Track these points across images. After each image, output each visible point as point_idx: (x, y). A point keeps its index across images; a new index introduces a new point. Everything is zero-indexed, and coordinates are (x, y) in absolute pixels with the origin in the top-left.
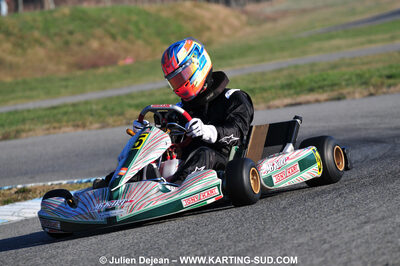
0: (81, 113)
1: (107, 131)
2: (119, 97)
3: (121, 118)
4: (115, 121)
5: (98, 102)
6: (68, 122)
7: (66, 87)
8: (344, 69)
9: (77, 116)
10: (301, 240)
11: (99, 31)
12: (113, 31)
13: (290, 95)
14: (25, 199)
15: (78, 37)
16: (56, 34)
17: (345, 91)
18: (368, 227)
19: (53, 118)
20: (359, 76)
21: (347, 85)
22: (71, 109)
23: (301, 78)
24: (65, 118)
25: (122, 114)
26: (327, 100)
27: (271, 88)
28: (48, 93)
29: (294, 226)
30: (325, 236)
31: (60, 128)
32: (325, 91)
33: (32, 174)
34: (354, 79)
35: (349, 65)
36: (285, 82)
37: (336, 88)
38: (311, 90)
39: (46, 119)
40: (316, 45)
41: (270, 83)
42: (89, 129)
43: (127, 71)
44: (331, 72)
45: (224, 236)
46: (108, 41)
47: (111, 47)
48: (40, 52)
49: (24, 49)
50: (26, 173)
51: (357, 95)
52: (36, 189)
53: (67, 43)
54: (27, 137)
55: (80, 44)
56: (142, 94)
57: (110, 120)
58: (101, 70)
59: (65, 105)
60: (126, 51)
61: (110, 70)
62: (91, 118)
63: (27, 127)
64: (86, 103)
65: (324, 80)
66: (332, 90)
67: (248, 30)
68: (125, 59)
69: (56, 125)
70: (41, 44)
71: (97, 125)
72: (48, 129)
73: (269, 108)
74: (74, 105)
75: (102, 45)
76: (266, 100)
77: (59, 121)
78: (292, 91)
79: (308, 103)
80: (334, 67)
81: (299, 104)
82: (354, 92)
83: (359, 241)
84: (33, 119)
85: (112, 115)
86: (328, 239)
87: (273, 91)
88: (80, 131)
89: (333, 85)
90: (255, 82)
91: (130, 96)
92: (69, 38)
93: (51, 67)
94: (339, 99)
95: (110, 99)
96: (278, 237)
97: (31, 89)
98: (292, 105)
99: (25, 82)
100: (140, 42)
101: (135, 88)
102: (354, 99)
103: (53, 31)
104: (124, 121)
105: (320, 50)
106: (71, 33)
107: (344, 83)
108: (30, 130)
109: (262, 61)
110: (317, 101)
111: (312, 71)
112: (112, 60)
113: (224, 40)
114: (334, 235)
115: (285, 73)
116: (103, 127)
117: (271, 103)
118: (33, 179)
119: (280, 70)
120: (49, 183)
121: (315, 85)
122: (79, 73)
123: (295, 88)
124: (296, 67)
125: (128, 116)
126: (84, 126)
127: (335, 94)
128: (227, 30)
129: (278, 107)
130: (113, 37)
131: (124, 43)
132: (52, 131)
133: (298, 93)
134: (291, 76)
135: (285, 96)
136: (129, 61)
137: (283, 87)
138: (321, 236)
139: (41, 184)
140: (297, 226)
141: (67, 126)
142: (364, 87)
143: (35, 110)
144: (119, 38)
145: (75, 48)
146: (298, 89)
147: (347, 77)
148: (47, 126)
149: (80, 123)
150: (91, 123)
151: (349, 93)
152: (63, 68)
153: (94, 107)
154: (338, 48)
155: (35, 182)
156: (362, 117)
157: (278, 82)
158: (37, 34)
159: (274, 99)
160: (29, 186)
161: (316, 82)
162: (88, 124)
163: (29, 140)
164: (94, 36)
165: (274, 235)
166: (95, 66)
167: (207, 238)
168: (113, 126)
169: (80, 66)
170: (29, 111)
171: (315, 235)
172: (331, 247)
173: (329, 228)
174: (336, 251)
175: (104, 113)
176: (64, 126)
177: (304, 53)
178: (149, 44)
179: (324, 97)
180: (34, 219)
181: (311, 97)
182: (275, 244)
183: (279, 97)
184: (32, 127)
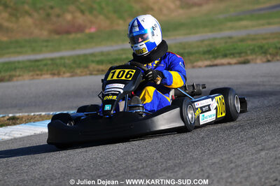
0: (57, 65)
1: (76, 79)
2: (85, 55)
3: (86, 70)
4: (82, 72)
5: (69, 58)
6: (47, 70)
7: (47, 46)
8: (250, 43)
9: (55, 67)
10: (214, 160)
11: (72, 8)
12: (83, 8)
13: (209, 59)
14: (15, 124)
15: (57, 11)
16: (41, 8)
17: (250, 58)
18: (263, 153)
19: (36, 68)
20: (261, 47)
21: (251, 53)
22: (49, 62)
23: (218, 47)
24: (46, 68)
25: (87, 67)
26: (236, 64)
27: (196, 53)
28: (34, 51)
29: (209, 150)
30: (232, 158)
31: (41, 75)
32: (234, 57)
33: (20, 107)
34: (256, 49)
35: (253, 39)
36: (205, 49)
37: (243, 55)
38: (225, 56)
39: (31, 69)
40: (230, 24)
41: (194, 50)
42: (63, 77)
43: (91, 37)
44: (239, 44)
45: (158, 155)
46: (78, 15)
47: (80, 19)
48: (29, 21)
49: (17, 18)
50: (15, 106)
51: (258, 61)
52: (22, 118)
53: (48, 15)
54: (17, 80)
55: (58, 16)
56: (102, 54)
57: (78, 71)
58: (72, 36)
59: (46, 59)
60: (91, 22)
61: (79, 35)
62: (64, 69)
63: (18, 73)
64: (61, 58)
65: (235, 49)
66: (240, 57)
67: (181, 11)
68: (90, 28)
69: (38, 72)
70: (30, 15)
71: (68, 74)
72: (33, 76)
73: (193, 67)
74: (52, 59)
75: (74, 18)
76: (192, 62)
77: (41, 70)
78: (211, 56)
79: (222, 65)
80: (242, 40)
81: (216, 65)
82: (256, 59)
83: (257, 162)
84: (22, 68)
85: (80, 67)
86: (234, 160)
87: (197, 55)
88: (56, 78)
89: (240, 53)
90: (185, 49)
91: (93, 55)
92: (50, 11)
93: (36, 31)
94: (246, 62)
95: (78, 56)
96: (197, 158)
97: (21, 47)
98: (210, 66)
100: (101, 17)
101: (97, 49)
102: (256, 63)
103: (38, 5)
104: (88, 72)
105: (231, 28)
106: (52, 8)
107: (249, 52)
108: (19, 76)
109: (189, 34)
110: (229, 64)
111: (226, 43)
112: (80, 29)
114: (238, 157)
115: (206, 43)
116: (72, 76)
117: (195, 64)
118: (20, 111)
119: (202, 41)
120: (32, 114)
121: (228, 52)
122: (57, 37)
123: (213, 54)
124: (215, 39)
125: (91, 68)
126: (59, 74)
127: (242, 59)
128: (165, 11)
129: (200, 67)
130: (82, 12)
131: (90, 17)
132: (36, 77)
133: (215, 58)
134: (210, 45)
135: (206, 59)
136: (93, 30)
138: (229, 158)
139: (26, 114)
141: (47, 74)
142: (263, 55)
143: (23, 62)
144: (87, 13)
145: (54, 19)
146: (216, 55)
147: (251, 48)
148: (31, 74)
149: (56, 72)
150: (64, 73)
151: (252, 59)
152: (45, 33)
153: (67, 61)
154: (246, 27)
155: (22, 112)
156: (261, 76)
157: (201, 49)
158: (27, 7)
159: (197, 61)
160: (17, 115)
161: (229, 50)
162: (62, 73)
163: (19, 83)
164: (68, 11)
165: (195, 156)
166: (68, 32)
168: (81, 76)
169: (58, 32)
170: (19, 62)
171: (224, 157)
172: (236, 166)
173: (234, 153)
174: (239, 169)
175: (74, 65)
176: (44, 74)
177: (221, 30)
178: (108, 18)
179: (234, 61)
180: (20, 138)
181: (225, 61)
182: (195, 163)
183: (202, 60)
184: (21, 74)
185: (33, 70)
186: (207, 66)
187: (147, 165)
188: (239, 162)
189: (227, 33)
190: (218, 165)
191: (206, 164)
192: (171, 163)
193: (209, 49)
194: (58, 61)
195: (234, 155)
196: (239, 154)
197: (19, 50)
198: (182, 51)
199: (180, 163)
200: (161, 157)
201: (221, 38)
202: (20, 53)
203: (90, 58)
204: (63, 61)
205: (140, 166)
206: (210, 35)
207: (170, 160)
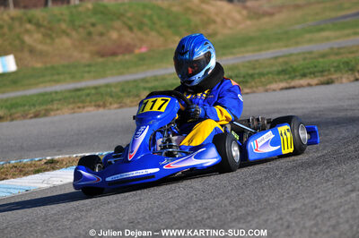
0: (102, 94)
1: (125, 110)
2: (135, 81)
3: (137, 99)
4: (132, 102)
5: (116, 85)
6: (90, 102)
7: (89, 72)
8: (333, 58)
9: (100, 97)
10: (295, 206)
11: (118, 24)
12: (131, 23)
13: (285, 80)
14: (54, 169)
15: (100, 28)
16: (80, 26)
17: (334, 77)
19: (77, 98)
20: (347, 63)
21: (336, 71)
22: (93, 91)
23: (295, 66)
24: (88, 99)
25: (137, 96)
26: (317, 84)
27: (268, 73)
28: (73, 77)
29: (288, 193)
30: (316, 202)
31: (84, 107)
32: (315, 77)
33: (60, 148)
34: (342, 66)
35: (337, 54)
36: (280, 69)
37: (326, 73)
38: (304, 75)
39: (72, 100)
40: (308, 36)
41: (266, 70)
42: (109, 109)
43: (142, 58)
44: (321, 60)
45: (227, 202)
46: (126, 32)
47: (128, 37)
48: (67, 42)
49: (52, 39)
50: (54, 147)
51: (344, 80)
52: (63, 160)
53: (90, 34)
54: (55, 115)
55: (101, 34)
56: (156, 78)
57: (128, 101)
58: (120, 58)
59: (88, 88)
60: (142, 41)
61: (127, 57)
62: (111, 99)
63: (55, 107)
64: (107, 86)
65: (316, 67)
66: (322, 76)
67: (248, 23)
68: (140, 48)
69: (80, 105)
70: (68, 35)
71: (116, 106)
72: (73, 109)
73: (267, 91)
74: (96, 88)
75: (121, 36)
76: (264, 85)
77: (83, 102)
78: (287, 76)
79: (301, 86)
80: (324, 56)
81: (294, 87)
82: (341, 78)
84: (60, 100)
85: (129, 96)
86: (319, 205)
87: (270, 75)
88: (101, 110)
89: (322, 72)
90: (255, 69)
91: (144, 80)
92: (92, 29)
93: (76, 54)
94: (329, 83)
95: (127, 82)
96: (274, 204)
97: (58, 74)
98: (287, 88)
99: (53, 68)
100: (153, 34)
101: (149, 73)
102: (341, 83)
103: (77, 23)
105: (310, 41)
106: (93, 25)
107: (332, 69)
108: (58, 109)
109: (260, 50)
110: (309, 85)
111: (305, 59)
112: (128, 49)
113: (226, 31)
114: (324, 201)
115: (281, 60)
116: (120, 107)
117: (268, 87)
118: (60, 152)
119: (276, 58)
120: (74, 156)
121: (306, 71)
122: (101, 60)
123: (290, 73)
124: (291, 55)
126: (104, 106)
127: (324, 79)
128: (229, 23)
129: (274, 90)
130: (130, 29)
131: (140, 34)
132: (77, 110)
133: (293, 78)
134: (286, 63)
135: (281, 81)
136: (144, 50)
137: (279, 73)
138: (313, 202)
139: (67, 156)
140: (291, 193)
141: (91, 106)
142: (350, 72)
143: (61, 92)
144: (135, 29)
145: (97, 38)
146: (293, 75)
147: (335, 64)
148: (71, 106)
149: (101, 103)
150: (111, 104)
151: (337, 78)
152: (87, 55)
153: (114, 90)
154: (328, 39)
155: (62, 154)
156: (349, 99)
157: (275, 69)
158: (64, 26)
159: (270, 83)
160: (57, 157)
161: (308, 68)
162: (108, 104)
163: (56, 118)
164: (113, 28)
165: (271, 202)
166: (114, 54)
167: (212, 204)
168: (130, 106)
169: (103, 56)
170: (56, 93)
171: (307, 201)
172: (321, 212)
173: (320, 196)
174: (326, 215)
175: (122, 94)
176: (88, 106)
177: (297, 43)
178: (161, 35)
179: (314, 81)
180: (60, 186)
181: (304, 82)
182: (272, 209)
183: (276, 82)
184: (59, 106)
185: (74, 102)
186: (282, 89)
187: (214, 214)
188: (325, 207)
189: (305, 47)
190: (299, 212)
191: (284, 211)
192: (242, 211)
193: (284, 67)
194: (103, 90)
195: (319, 198)
196: (325, 197)
197: (55, 77)
198: (251, 72)
199: (253, 211)
200: (230, 203)
201: (299, 54)
202: (57, 82)
203: (142, 85)
204: (109, 90)
205: (206, 216)
206: (285, 51)
207: (241, 207)
